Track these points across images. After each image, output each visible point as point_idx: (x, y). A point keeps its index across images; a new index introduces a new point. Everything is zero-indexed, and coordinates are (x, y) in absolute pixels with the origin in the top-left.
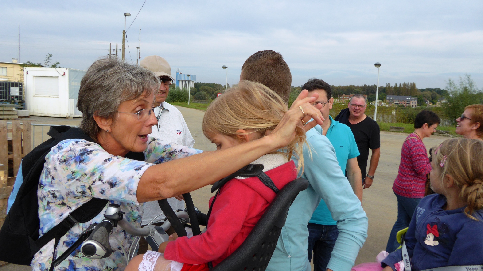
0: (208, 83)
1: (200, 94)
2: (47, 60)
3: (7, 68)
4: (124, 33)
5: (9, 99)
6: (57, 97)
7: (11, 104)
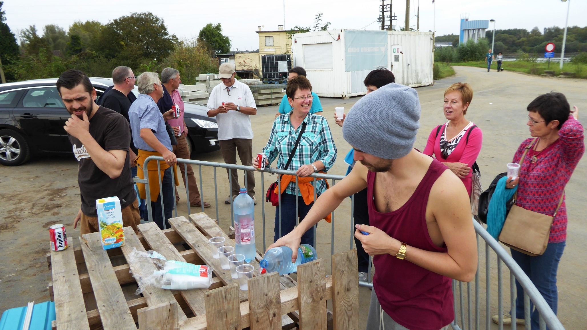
2: (317, 22)
3: (274, 37)
5: (277, 77)
6: (331, 71)
7: (279, 83)
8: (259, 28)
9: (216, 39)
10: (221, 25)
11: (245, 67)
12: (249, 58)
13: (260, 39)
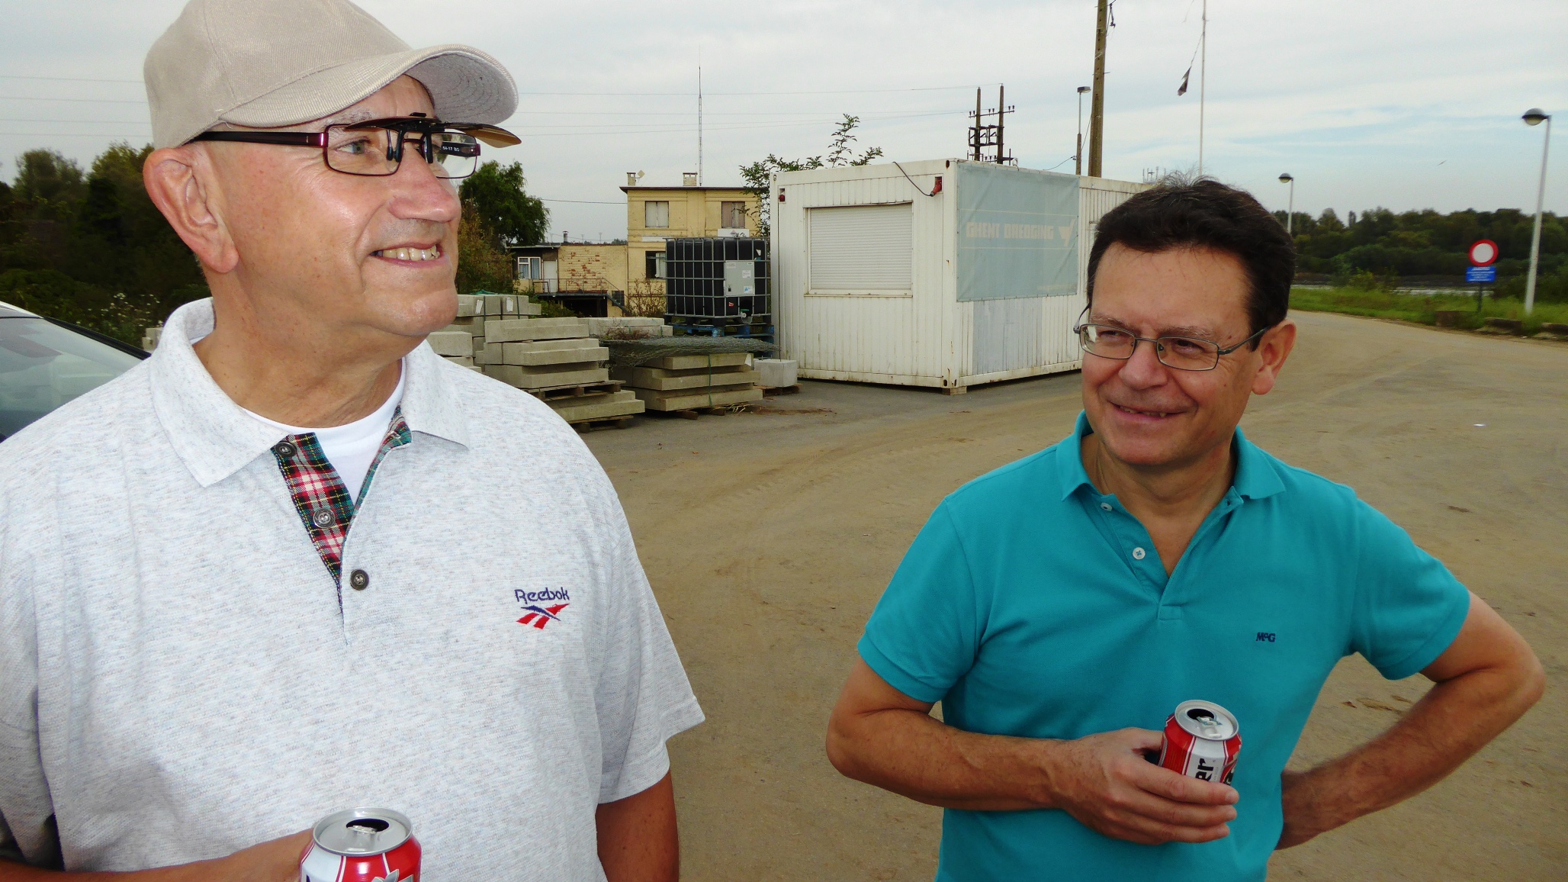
3: (671, 203)
5: (720, 312)
6: (905, 297)
7: (727, 333)
8: (629, 177)
9: (507, 204)
10: (521, 167)
11: (586, 282)
12: (598, 258)
13: (630, 207)
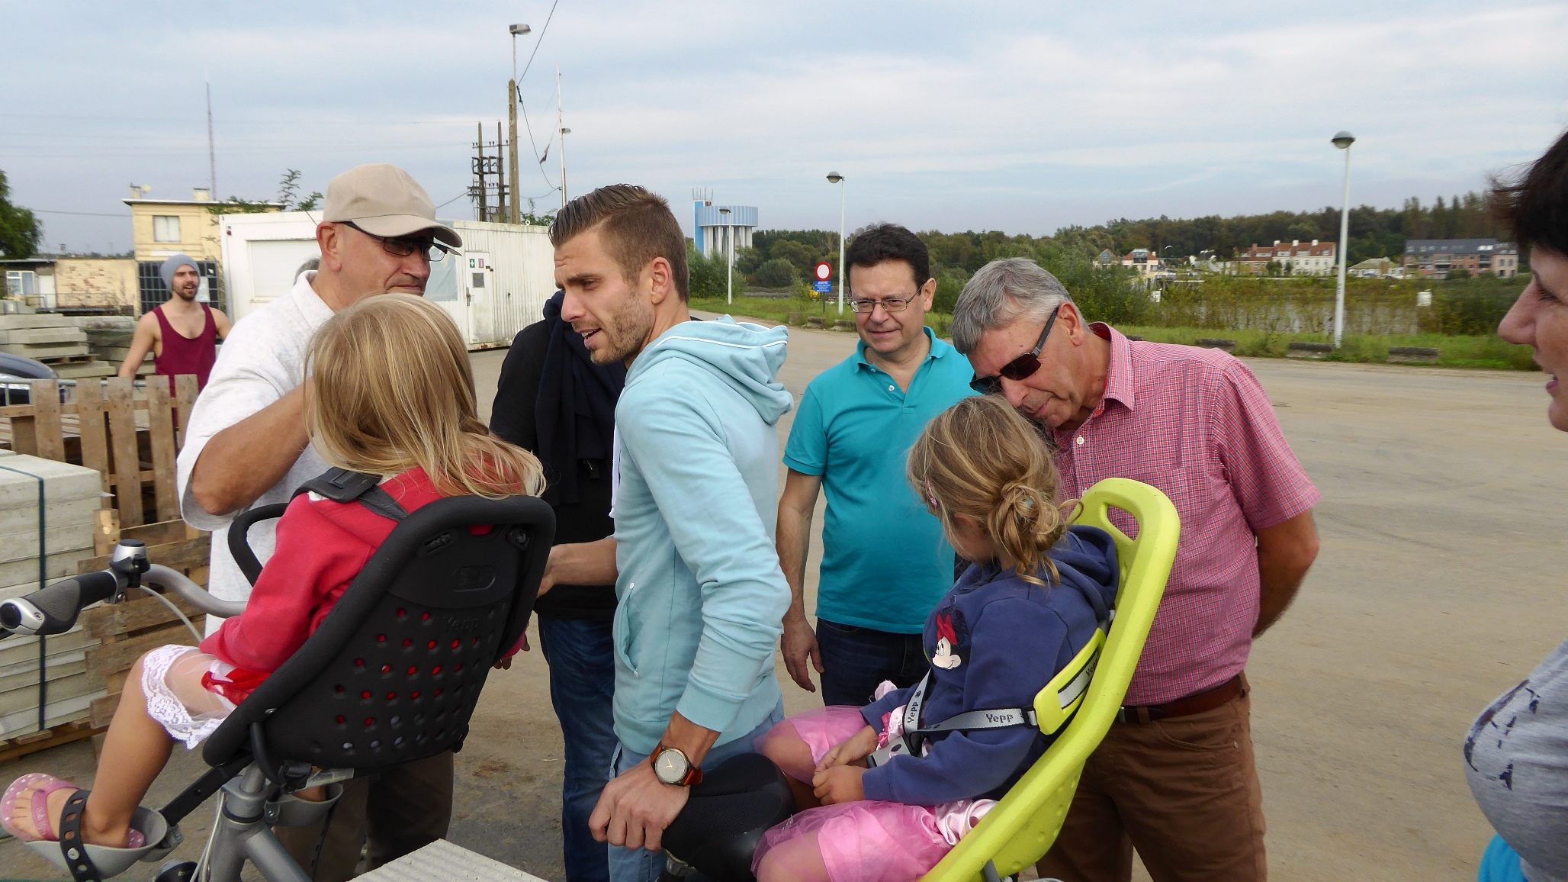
0: (797, 230)
1: (773, 267)
2: (286, 190)
3: (181, 218)
4: (513, 87)
8: (133, 191)
11: (89, 297)
12: (101, 272)
